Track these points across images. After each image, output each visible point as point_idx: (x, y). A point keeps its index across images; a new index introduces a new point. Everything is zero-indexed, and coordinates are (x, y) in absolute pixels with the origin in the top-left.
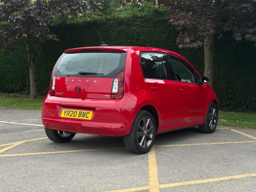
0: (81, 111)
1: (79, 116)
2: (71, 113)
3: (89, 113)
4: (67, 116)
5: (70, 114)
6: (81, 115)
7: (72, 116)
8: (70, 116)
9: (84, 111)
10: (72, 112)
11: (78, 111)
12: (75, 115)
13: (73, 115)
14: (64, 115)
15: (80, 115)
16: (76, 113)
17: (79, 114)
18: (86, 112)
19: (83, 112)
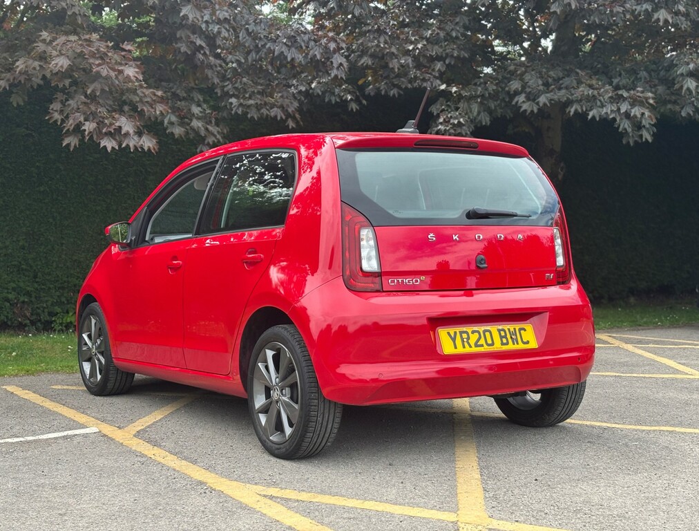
0: (500, 327)
1: (503, 344)
2: (474, 338)
3: (525, 330)
4: (464, 347)
5: (472, 342)
6: (505, 337)
7: (482, 346)
8: (476, 345)
9: (508, 327)
10: (476, 335)
11: (494, 328)
12: (490, 341)
13: (482, 342)
14: (456, 348)
15: (504, 341)
16: (488, 334)
17: (501, 337)
18: (515, 329)
19: (509, 330)
